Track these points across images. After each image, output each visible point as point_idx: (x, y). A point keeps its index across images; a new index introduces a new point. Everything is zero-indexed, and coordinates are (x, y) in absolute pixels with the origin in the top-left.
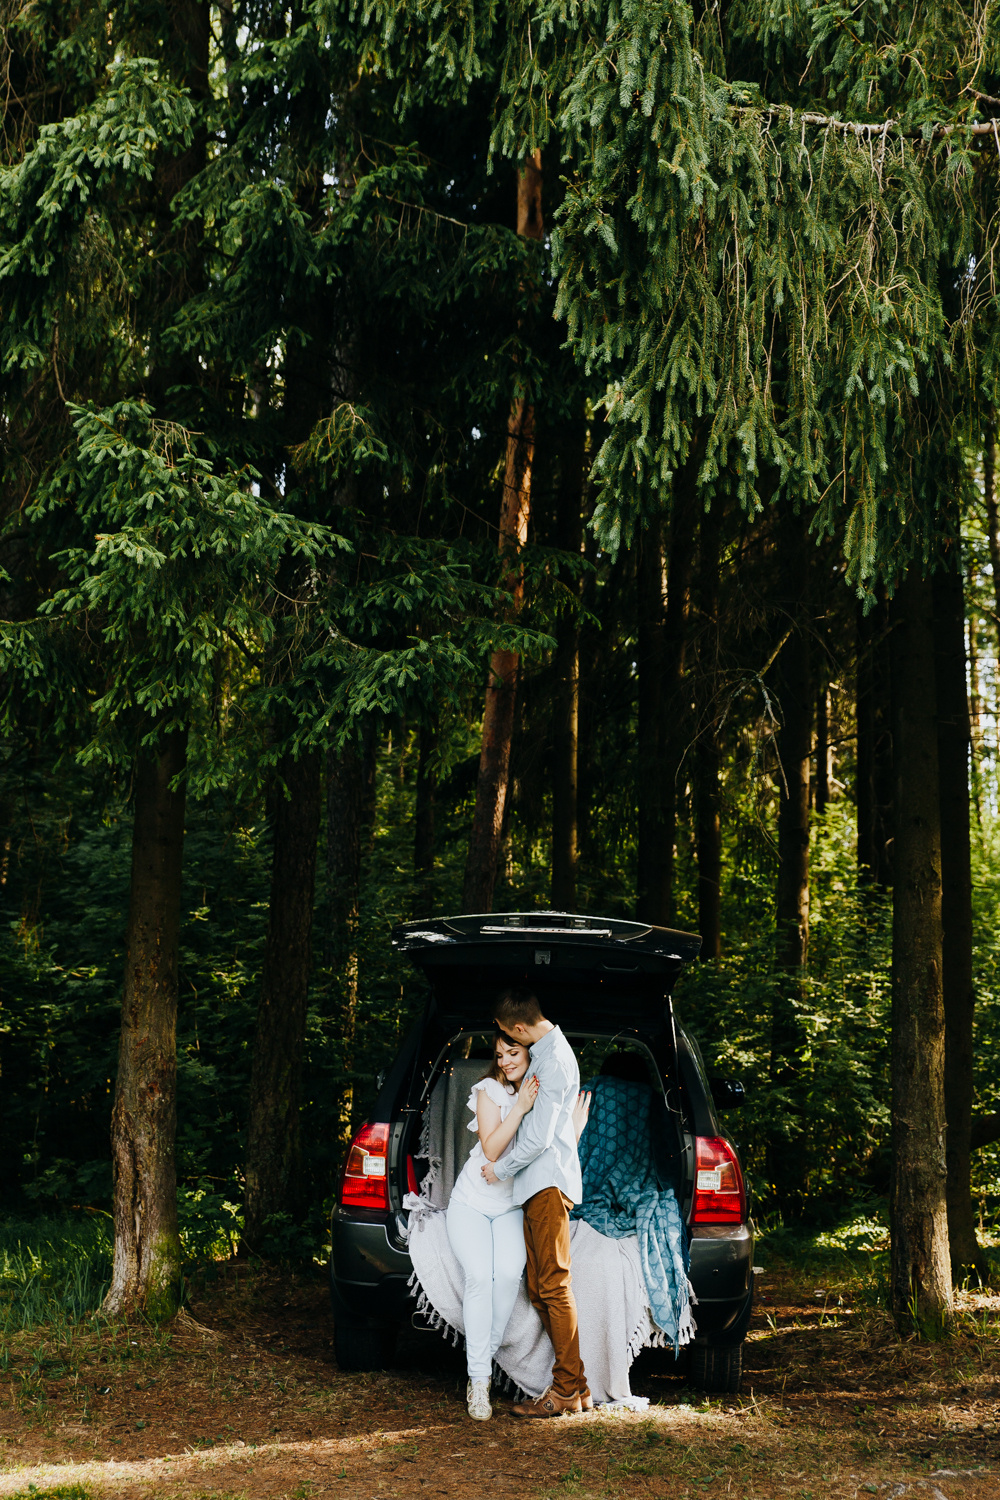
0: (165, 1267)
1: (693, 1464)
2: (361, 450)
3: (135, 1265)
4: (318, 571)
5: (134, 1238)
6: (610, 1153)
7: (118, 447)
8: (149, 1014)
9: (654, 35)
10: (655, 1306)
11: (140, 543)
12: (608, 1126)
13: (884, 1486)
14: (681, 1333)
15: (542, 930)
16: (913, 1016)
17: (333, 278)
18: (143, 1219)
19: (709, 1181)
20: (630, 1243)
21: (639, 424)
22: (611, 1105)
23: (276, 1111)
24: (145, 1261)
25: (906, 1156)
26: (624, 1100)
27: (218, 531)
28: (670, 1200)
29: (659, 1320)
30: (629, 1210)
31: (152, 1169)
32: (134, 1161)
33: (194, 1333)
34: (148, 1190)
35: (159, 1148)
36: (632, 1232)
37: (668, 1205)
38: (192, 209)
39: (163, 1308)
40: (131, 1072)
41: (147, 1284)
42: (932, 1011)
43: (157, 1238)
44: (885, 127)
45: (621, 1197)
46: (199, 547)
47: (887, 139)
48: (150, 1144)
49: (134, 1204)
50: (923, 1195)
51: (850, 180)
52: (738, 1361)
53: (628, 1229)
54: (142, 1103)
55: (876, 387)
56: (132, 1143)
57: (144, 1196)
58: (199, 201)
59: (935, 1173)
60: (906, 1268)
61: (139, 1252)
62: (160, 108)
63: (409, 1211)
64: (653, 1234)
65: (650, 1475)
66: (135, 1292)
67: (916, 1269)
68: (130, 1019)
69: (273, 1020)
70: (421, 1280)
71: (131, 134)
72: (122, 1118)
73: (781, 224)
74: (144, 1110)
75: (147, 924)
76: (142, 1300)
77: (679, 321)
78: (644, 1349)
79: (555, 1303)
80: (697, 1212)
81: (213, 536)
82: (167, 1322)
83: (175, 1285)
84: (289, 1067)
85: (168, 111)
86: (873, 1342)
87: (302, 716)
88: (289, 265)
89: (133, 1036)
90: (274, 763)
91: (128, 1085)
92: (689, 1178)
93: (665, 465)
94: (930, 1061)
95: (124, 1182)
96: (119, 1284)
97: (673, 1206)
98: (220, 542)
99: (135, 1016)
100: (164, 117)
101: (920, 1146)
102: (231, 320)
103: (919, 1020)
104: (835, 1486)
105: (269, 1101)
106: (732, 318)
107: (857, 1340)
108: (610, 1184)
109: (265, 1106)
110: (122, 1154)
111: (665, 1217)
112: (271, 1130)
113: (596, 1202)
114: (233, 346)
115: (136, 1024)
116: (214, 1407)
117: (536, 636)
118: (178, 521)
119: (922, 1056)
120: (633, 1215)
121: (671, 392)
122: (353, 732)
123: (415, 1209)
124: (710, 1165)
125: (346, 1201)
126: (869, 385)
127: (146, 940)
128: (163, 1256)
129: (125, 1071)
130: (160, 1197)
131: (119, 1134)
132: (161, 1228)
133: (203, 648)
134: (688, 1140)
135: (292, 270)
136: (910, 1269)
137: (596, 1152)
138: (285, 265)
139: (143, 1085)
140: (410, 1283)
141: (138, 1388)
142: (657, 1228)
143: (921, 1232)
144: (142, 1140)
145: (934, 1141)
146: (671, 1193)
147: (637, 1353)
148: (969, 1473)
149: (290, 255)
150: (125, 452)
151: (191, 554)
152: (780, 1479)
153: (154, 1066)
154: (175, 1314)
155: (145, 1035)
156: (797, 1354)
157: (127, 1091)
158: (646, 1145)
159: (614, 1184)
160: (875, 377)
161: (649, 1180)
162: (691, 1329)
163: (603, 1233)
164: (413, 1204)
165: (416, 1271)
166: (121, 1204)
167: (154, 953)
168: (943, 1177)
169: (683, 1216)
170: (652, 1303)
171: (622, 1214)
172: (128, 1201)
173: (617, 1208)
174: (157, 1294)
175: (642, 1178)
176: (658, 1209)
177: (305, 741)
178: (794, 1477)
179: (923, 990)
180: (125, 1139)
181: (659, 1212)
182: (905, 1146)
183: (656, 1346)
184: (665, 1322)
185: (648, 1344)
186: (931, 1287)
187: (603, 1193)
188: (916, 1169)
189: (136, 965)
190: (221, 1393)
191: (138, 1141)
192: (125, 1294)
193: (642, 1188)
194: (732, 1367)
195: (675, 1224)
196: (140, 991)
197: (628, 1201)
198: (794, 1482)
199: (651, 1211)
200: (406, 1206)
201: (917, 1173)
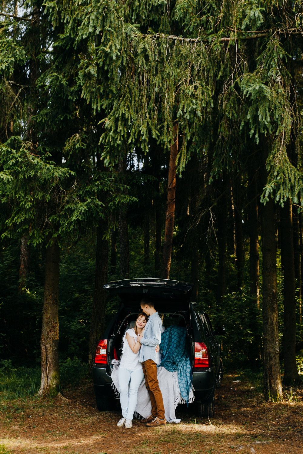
0: (54, 381)
1: (182, 439)
2: (78, 146)
3: (47, 381)
4: (77, 182)
5: (47, 373)
6: (174, 347)
7: (2, 148)
8: (50, 310)
9: (100, 10)
10: (181, 392)
11: (6, 174)
12: (175, 340)
13: (236, 446)
14: (190, 400)
15: (149, 283)
16: (268, 307)
17: (75, 99)
18: (49, 368)
19: (198, 355)
20: (175, 373)
21: (111, 128)
22: (176, 333)
23: (97, 337)
24: (49, 379)
25: (267, 348)
26: (179, 332)
27: (33, 170)
28: (188, 361)
29: (182, 396)
30: (177, 364)
31: (51, 354)
32: (46, 352)
33: (62, 400)
34: (50, 360)
35: (53, 348)
36: (176, 370)
37: (187, 362)
38: (41, 83)
39: (54, 393)
40: (45, 326)
41: (50, 386)
42: (274, 305)
43: (52, 373)
44: (197, 39)
45: (175, 360)
46: (27, 175)
47: (197, 43)
48: (50, 347)
49: (47, 364)
50: (272, 359)
51: (182, 54)
52: (211, 408)
53: (175, 369)
54: (48, 335)
55: (186, 114)
56: (46, 346)
57: (49, 361)
58: (43, 80)
59: (275, 353)
60: (267, 381)
61: (48, 377)
62: (16, 52)
63: (113, 364)
64: (182, 370)
65: (169, 442)
66: (47, 388)
67: (270, 381)
68: (45, 312)
69: (95, 312)
70: (115, 384)
71: (7, 60)
72: (43, 339)
73: (159, 68)
74: (48, 337)
75: (49, 285)
76: (48, 391)
77: (124, 97)
78: (179, 404)
79: (156, 391)
80: (195, 365)
81: (31, 172)
82: (54, 397)
83: (57, 386)
84: (100, 325)
85: (18, 53)
86: (257, 402)
87: (62, 222)
88: (63, 97)
89: (45, 316)
90: (56, 236)
91: (44, 330)
92: (193, 354)
93: (118, 139)
94: (273, 320)
95: (44, 357)
96: (42, 386)
97: (189, 363)
98: (33, 173)
99: (46, 311)
100: (17, 55)
101: (270, 345)
102: (52, 113)
103: (270, 308)
104: (222, 446)
105: (95, 334)
106: (142, 95)
107: (253, 402)
108: (173, 356)
109: (93, 336)
110: (43, 349)
111: (186, 366)
112: (95, 342)
113: (168, 362)
114: (51, 120)
115: (46, 313)
116: (58, 421)
117: (132, 198)
118: (21, 168)
119: (271, 318)
120: (177, 365)
121: (120, 118)
122: (74, 226)
123: (115, 364)
124: (199, 351)
125: (96, 362)
126: (184, 113)
127: (49, 289)
128: (54, 378)
129: (44, 326)
130: (53, 361)
131: (42, 344)
132: (53, 370)
133: (28, 204)
134: (193, 343)
135: (64, 98)
136: (268, 381)
137: (171, 347)
138: (62, 97)
139: (48, 330)
140: (112, 385)
141: (39, 416)
142: (183, 369)
143: (271, 370)
144: (48, 346)
145: (275, 343)
146: (188, 359)
147: (177, 405)
148: (265, 442)
149: (64, 94)
150: (4, 149)
151: (25, 178)
152: (207, 444)
153: (51, 325)
154: (57, 394)
155: (49, 316)
156: (235, 406)
157: (44, 332)
158: (184, 345)
159: (174, 356)
160: (186, 111)
161: (184, 355)
162: (193, 399)
163: (168, 370)
164: (114, 362)
165: (113, 382)
166: (43, 364)
167: (51, 293)
168: (278, 354)
169: (191, 365)
170: (181, 391)
171: (175, 365)
172: (45, 363)
173: (174, 363)
174: (52, 389)
175: (182, 355)
176: (184, 363)
177: (63, 230)
178: (211, 443)
179: (271, 299)
180: (44, 345)
181: (184, 364)
182: (266, 345)
183: (183, 403)
184: (184, 396)
185: (180, 403)
186: (274, 386)
187: (171, 359)
188: (270, 352)
189: (46, 296)
190: (62, 417)
191: (47, 346)
192: (44, 389)
193: (181, 357)
194: (209, 410)
195: (189, 368)
196: (48, 304)
197: (176, 361)
198: (210, 445)
199: (182, 364)
200: (112, 363)
201: (270, 353)
